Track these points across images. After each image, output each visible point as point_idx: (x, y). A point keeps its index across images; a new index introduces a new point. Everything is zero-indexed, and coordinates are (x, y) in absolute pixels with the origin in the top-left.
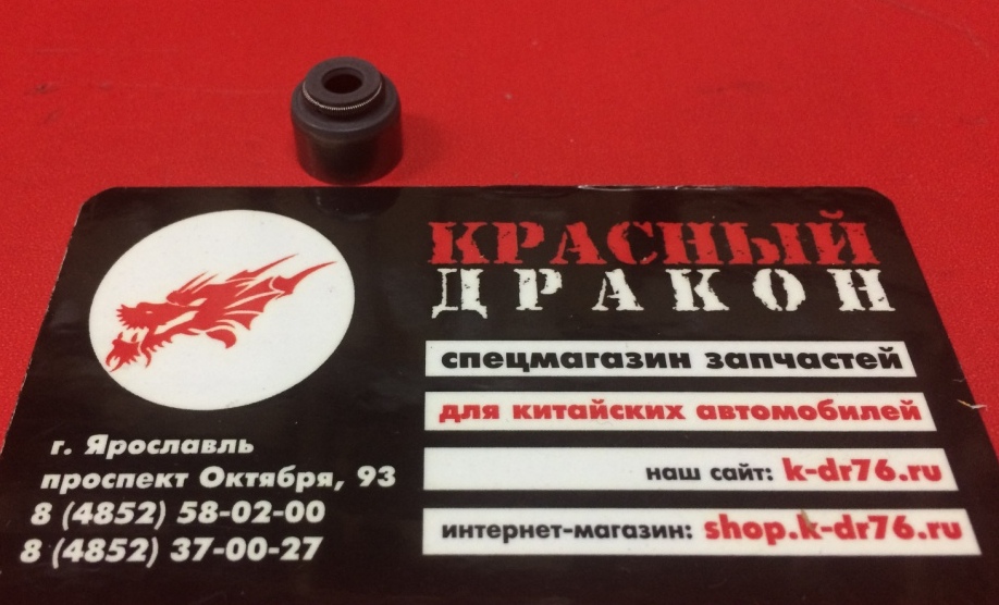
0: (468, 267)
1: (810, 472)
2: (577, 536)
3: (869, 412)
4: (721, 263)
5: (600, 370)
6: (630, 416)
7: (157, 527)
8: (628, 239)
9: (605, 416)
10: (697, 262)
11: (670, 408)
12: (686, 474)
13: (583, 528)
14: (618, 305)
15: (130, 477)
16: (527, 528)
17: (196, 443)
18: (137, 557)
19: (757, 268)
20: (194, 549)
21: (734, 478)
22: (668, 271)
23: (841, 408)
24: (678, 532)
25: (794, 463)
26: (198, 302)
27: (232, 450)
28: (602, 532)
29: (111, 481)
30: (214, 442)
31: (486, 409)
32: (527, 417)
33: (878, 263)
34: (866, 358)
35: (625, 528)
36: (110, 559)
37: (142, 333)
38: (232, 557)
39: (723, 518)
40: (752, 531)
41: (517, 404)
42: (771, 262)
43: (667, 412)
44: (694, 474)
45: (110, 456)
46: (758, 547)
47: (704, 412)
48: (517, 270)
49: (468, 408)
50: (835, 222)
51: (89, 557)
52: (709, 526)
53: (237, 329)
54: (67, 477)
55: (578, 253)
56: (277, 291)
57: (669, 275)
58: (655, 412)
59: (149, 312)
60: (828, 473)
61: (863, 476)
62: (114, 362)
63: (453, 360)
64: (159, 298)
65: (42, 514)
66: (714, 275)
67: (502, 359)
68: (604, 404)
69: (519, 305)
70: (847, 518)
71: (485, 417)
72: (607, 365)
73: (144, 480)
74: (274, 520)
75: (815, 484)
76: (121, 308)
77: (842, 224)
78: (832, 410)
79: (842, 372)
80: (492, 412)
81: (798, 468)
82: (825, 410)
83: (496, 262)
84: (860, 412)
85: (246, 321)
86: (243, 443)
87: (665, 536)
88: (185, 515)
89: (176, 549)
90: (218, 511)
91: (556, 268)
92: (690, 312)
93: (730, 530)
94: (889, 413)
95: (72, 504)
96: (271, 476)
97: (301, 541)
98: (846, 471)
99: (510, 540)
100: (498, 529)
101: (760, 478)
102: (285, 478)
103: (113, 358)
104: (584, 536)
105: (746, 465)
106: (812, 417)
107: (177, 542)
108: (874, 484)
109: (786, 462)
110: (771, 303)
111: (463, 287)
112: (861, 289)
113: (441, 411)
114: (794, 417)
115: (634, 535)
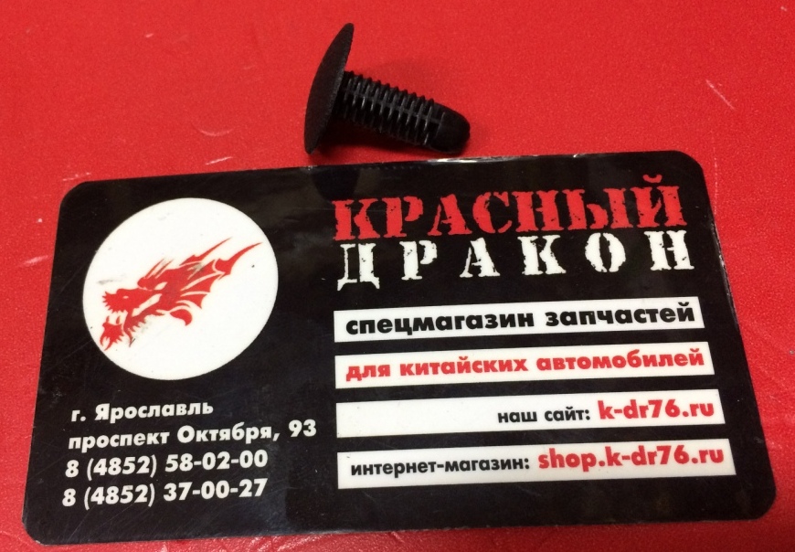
0: (364, 242)
1: (617, 411)
2: (447, 470)
3: (666, 360)
4: (562, 229)
5: (466, 332)
6: (487, 370)
7: (152, 476)
8: (489, 209)
9: (468, 371)
10: (543, 229)
11: (516, 361)
12: (526, 418)
13: (451, 463)
14: (480, 272)
15: (129, 437)
16: (411, 465)
17: (171, 407)
18: (141, 499)
19: (590, 232)
20: (179, 491)
21: (562, 419)
22: (519, 238)
23: (645, 357)
24: (518, 464)
25: (606, 405)
26: (161, 286)
27: (198, 412)
28: (465, 466)
29: (117, 441)
30: (184, 406)
31: (381, 368)
32: (411, 373)
33: (685, 224)
34: (667, 313)
35: (482, 462)
36: (124, 501)
37: (123, 315)
38: (207, 496)
39: (552, 451)
40: (572, 461)
41: (403, 363)
42: (602, 227)
43: (514, 365)
44: (532, 417)
45: (113, 421)
46: (575, 474)
47: (543, 364)
48: (402, 243)
49: (367, 368)
50: (654, 186)
51: (109, 501)
52: (542, 458)
53: (192, 308)
54: (86, 439)
55: (450, 224)
56: (218, 272)
57: (520, 242)
58: (505, 366)
59: (126, 297)
60: (631, 412)
61: (656, 414)
62: (106, 342)
63: (354, 327)
64: (131, 284)
65: (72, 469)
66: (556, 241)
67: (391, 325)
68: (467, 360)
69: (404, 275)
70: (641, 448)
71: (380, 376)
72: (471, 326)
73: (138, 439)
74: (232, 465)
75: (620, 421)
76: (105, 295)
77: (659, 188)
78: (637, 359)
79: (649, 326)
80: (385, 371)
81: (609, 408)
82: (633, 360)
83: (386, 236)
84: (658, 360)
85: (197, 300)
86: (205, 405)
87: (510, 468)
88: (170, 466)
89: (167, 492)
90: (192, 461)
91: (433, 239)
92: (535, 276)
93: (556, 460)
94: (680, 360)
95: (92, 461)
96: (228, 431)
97: (253, 482)
98: (644, 409)
99: (399, 475)
100: (391, 468)
101: (581, 418)
102: (237, 432)
103: (105, 338)
104: (452, 470)
105: (571, 408)
106: (622, 365)
107: (167, 487)
108: (664, 420)
109: (601, 404)
110: (598, 264)
111: (361, 261)
112: (669, 249)
113: (347, 371)
114: (609, 366)
115: (488, 468)
